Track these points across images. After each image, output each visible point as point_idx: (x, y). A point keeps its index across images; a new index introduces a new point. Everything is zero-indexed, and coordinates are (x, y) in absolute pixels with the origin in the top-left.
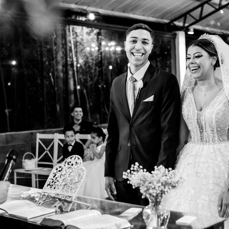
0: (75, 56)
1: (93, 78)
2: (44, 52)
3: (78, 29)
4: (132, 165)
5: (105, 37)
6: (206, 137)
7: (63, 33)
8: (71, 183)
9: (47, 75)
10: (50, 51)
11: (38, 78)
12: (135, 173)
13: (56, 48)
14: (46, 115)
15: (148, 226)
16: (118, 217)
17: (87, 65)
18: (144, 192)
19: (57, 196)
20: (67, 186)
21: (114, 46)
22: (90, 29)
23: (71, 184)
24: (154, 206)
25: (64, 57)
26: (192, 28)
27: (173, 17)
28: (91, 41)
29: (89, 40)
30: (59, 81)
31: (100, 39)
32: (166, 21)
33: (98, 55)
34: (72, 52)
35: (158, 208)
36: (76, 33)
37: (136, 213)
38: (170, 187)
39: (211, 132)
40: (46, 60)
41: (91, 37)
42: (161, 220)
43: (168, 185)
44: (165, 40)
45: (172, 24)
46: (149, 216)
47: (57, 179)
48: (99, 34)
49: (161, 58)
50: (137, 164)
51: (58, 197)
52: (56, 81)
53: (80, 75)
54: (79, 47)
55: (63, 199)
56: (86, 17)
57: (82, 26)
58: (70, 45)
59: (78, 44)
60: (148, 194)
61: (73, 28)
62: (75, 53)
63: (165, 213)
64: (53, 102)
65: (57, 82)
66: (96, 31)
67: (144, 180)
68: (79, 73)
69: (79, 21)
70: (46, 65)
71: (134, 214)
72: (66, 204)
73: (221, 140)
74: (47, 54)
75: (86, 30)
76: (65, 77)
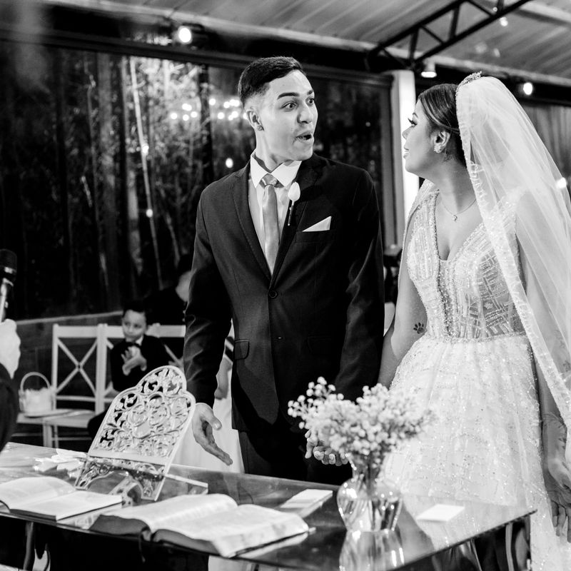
0: (144, 133)
1: (189, 187)
2: (66, 125)
3: (151, 66)
4: (311, 385)
5: (219, 87)
6: (457, 325)
7: (115, 75)
8: (159, 433)
9: (73, 182)
10: (81, 122)
11: (53, 188)
12: (317, 402)
13: (97, 115)
14: (72, 281)
15: (351, 528)
16: (276, 509)
17: (175, 155)
18: (340, 447)
19: (125, 465)
20: (150, 439)
21: (237, 108)
22: (181, 66)
23: (159, 435)
24: (364, 480)
25: (117, 137)
26: (431, 63)
27: (383, 36)
28: (183, 95)
29: (179, 94)
30: (105, 194)
31: (204, 91)
32: (368, 46)
33: (202, 130)
34: (136, 123)
35: (375, 485)
36: (146, 76)
37: (317, 500)
38: (403, 435)
39: (470, 312)
40: (72, 143)
41: (182, 86)
42: (381, 514)
43: (397, 430)
44: (367, 91)
45: (382, 53)
46: (353, 506)
47: (123, 425)
48: (202, 78)
49: (355, 137)
50: (322, 380)
51: (129, 467)
52: (97, 195)
53: (157, 180)
54: (154, 111)
55: (140, 472)
56: (170, 37)
57: (162, 58)
58: (131, 106)
59: (151, 103)
60: (349, 451)
61: (139, 65)
62: (143, 126)
63: (390, 497)
64: (90, 249)
65: (100, 197)
66: (195, 71)
67: (339, 418)
68: (153, 176)
69: (153, 45)
70: (72, 157)
71: (314, 504)
72: (148, 483)
73: (496, 331)
74: (75, 128)
75: (170, 67)
76: (119, 185)
